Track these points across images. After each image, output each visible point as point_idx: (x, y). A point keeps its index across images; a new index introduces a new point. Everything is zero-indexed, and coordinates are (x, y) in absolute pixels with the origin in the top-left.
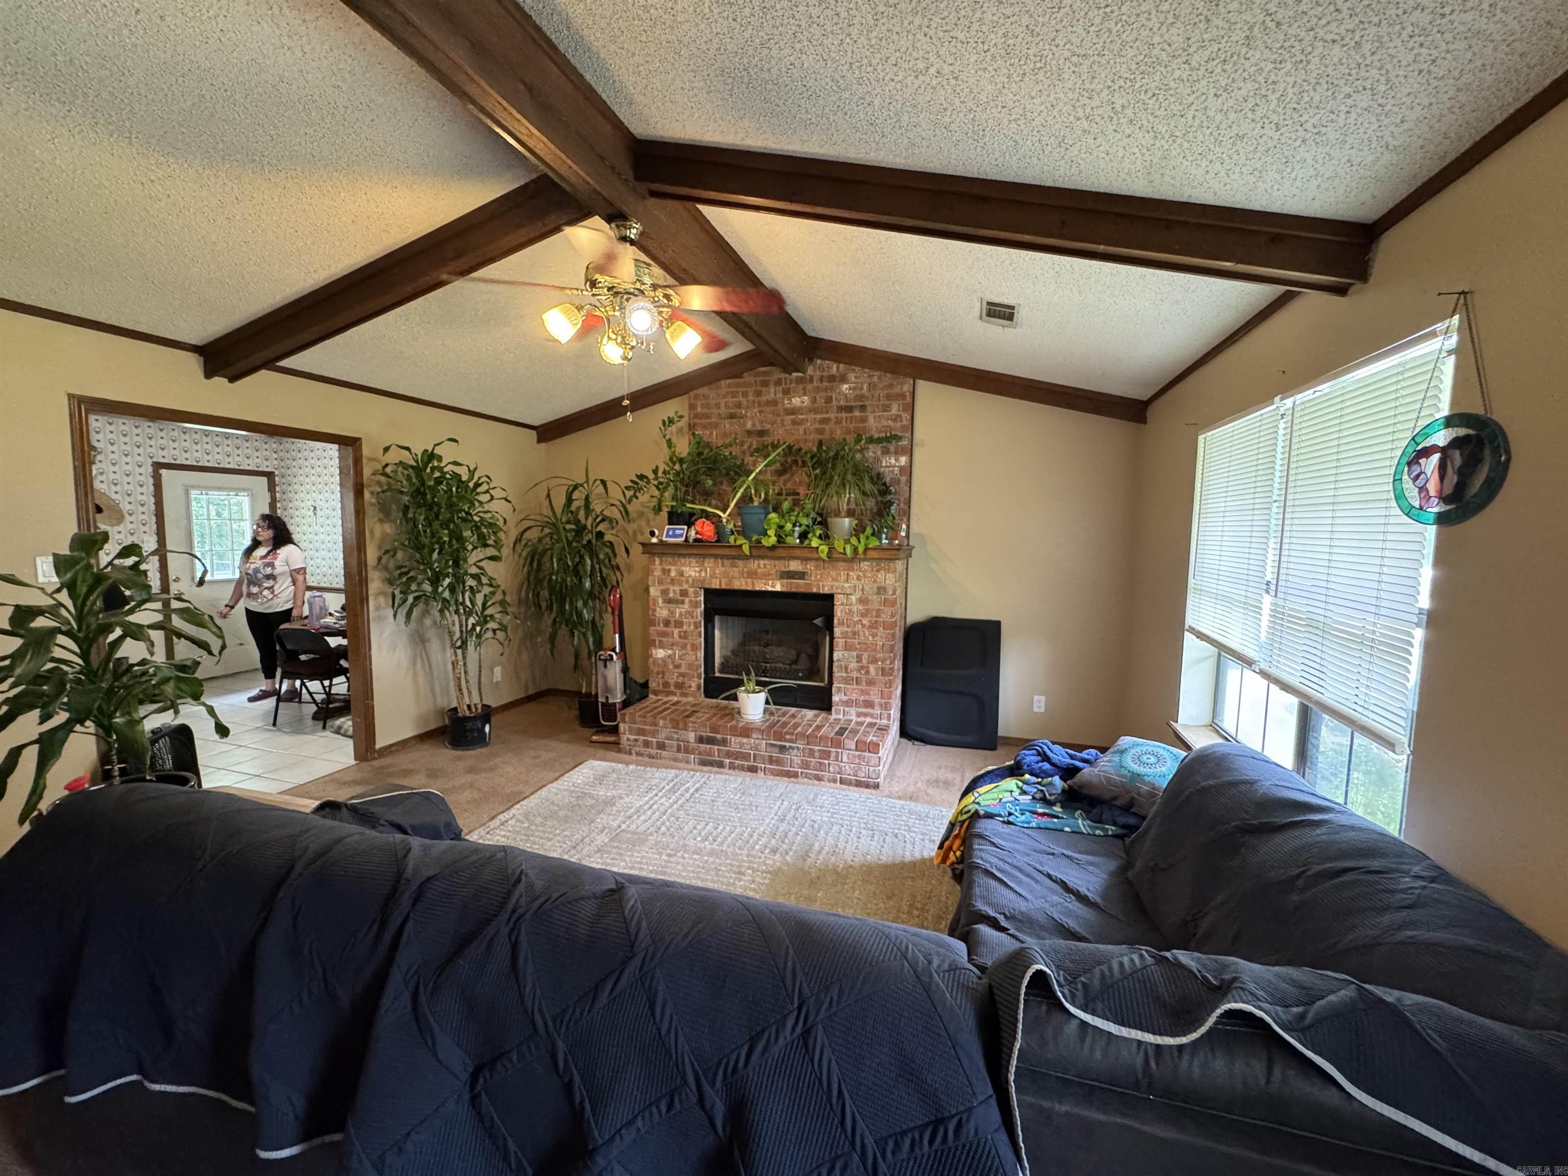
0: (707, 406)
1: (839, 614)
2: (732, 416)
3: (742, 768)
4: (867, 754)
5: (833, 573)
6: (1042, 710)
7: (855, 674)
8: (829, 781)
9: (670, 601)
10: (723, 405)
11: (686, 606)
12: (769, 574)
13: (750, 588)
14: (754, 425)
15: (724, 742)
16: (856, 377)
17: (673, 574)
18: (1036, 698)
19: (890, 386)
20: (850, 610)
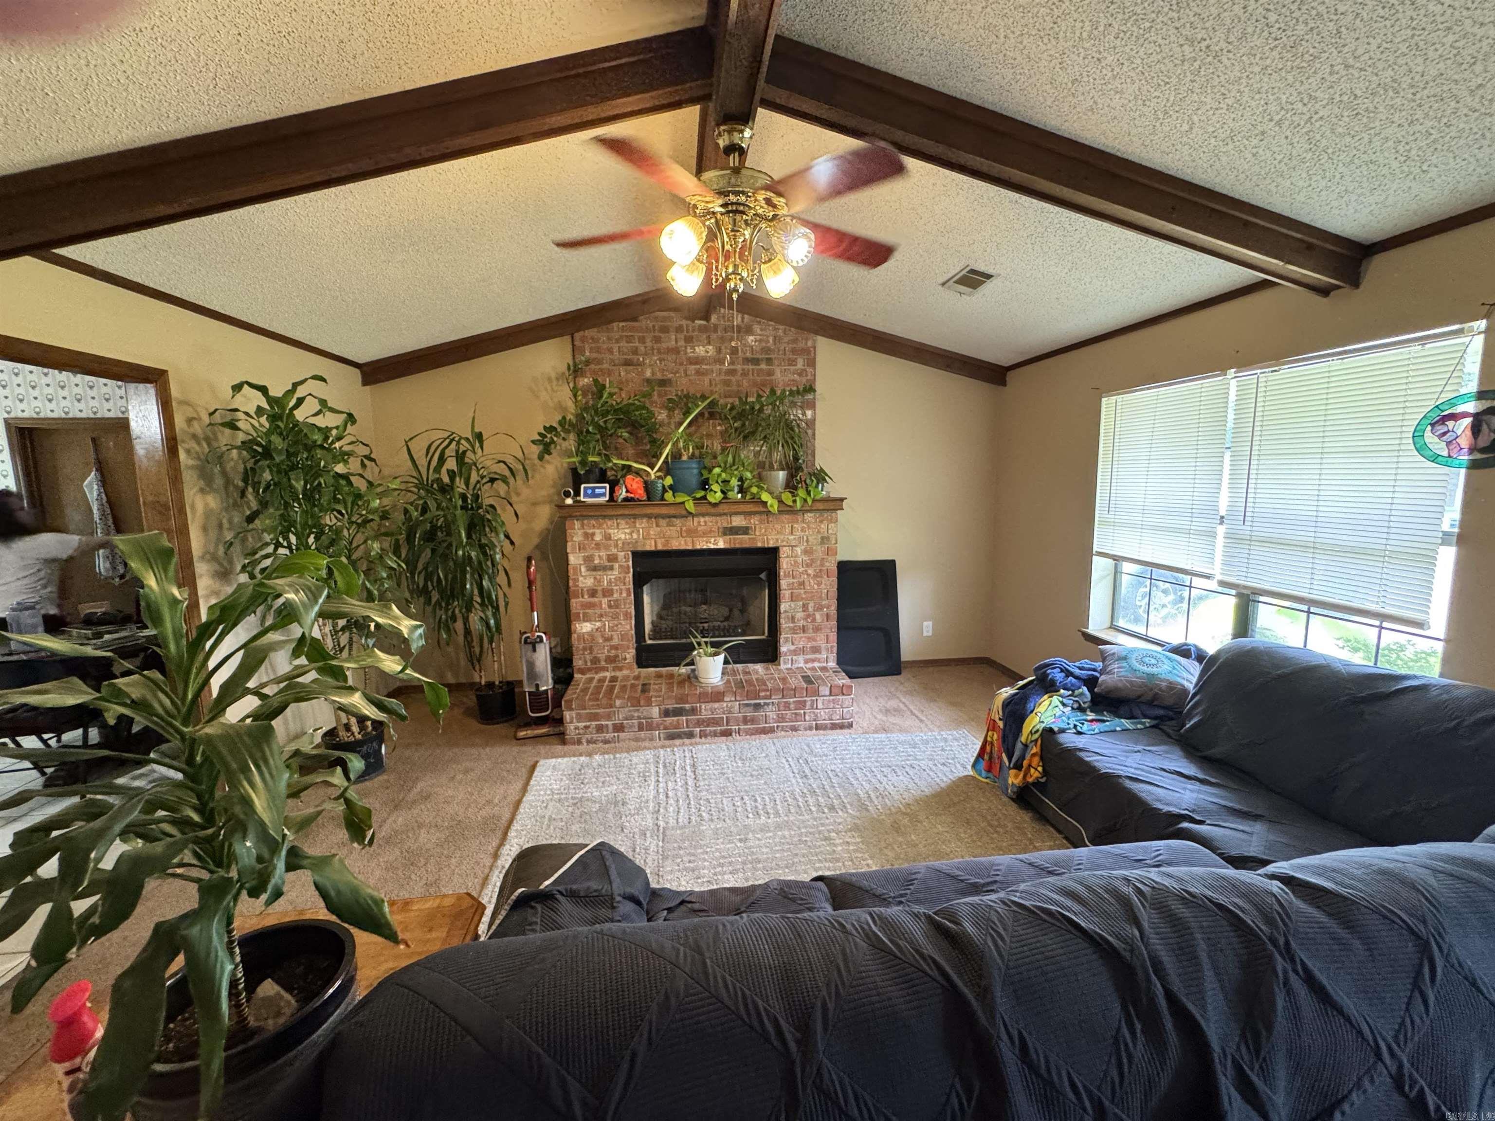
0: (598, 350)
1: (785, 566)
2: (627, 363)
3: (715, 734)
4: (840, 697)
5: (778, 527)
6: (930, 634)
7: (802, 623)
8: (806, 729)
9: (595, 569)
10: (616, 350)
11: (616, 572)
12: (711, 531)
13: (690, 548)
14: (653, 374)
15: (693, 711)
16: (761, 330)
17: (598, 538)
18: (925, 623)
19: (795, 341)
20: (796, 562)
